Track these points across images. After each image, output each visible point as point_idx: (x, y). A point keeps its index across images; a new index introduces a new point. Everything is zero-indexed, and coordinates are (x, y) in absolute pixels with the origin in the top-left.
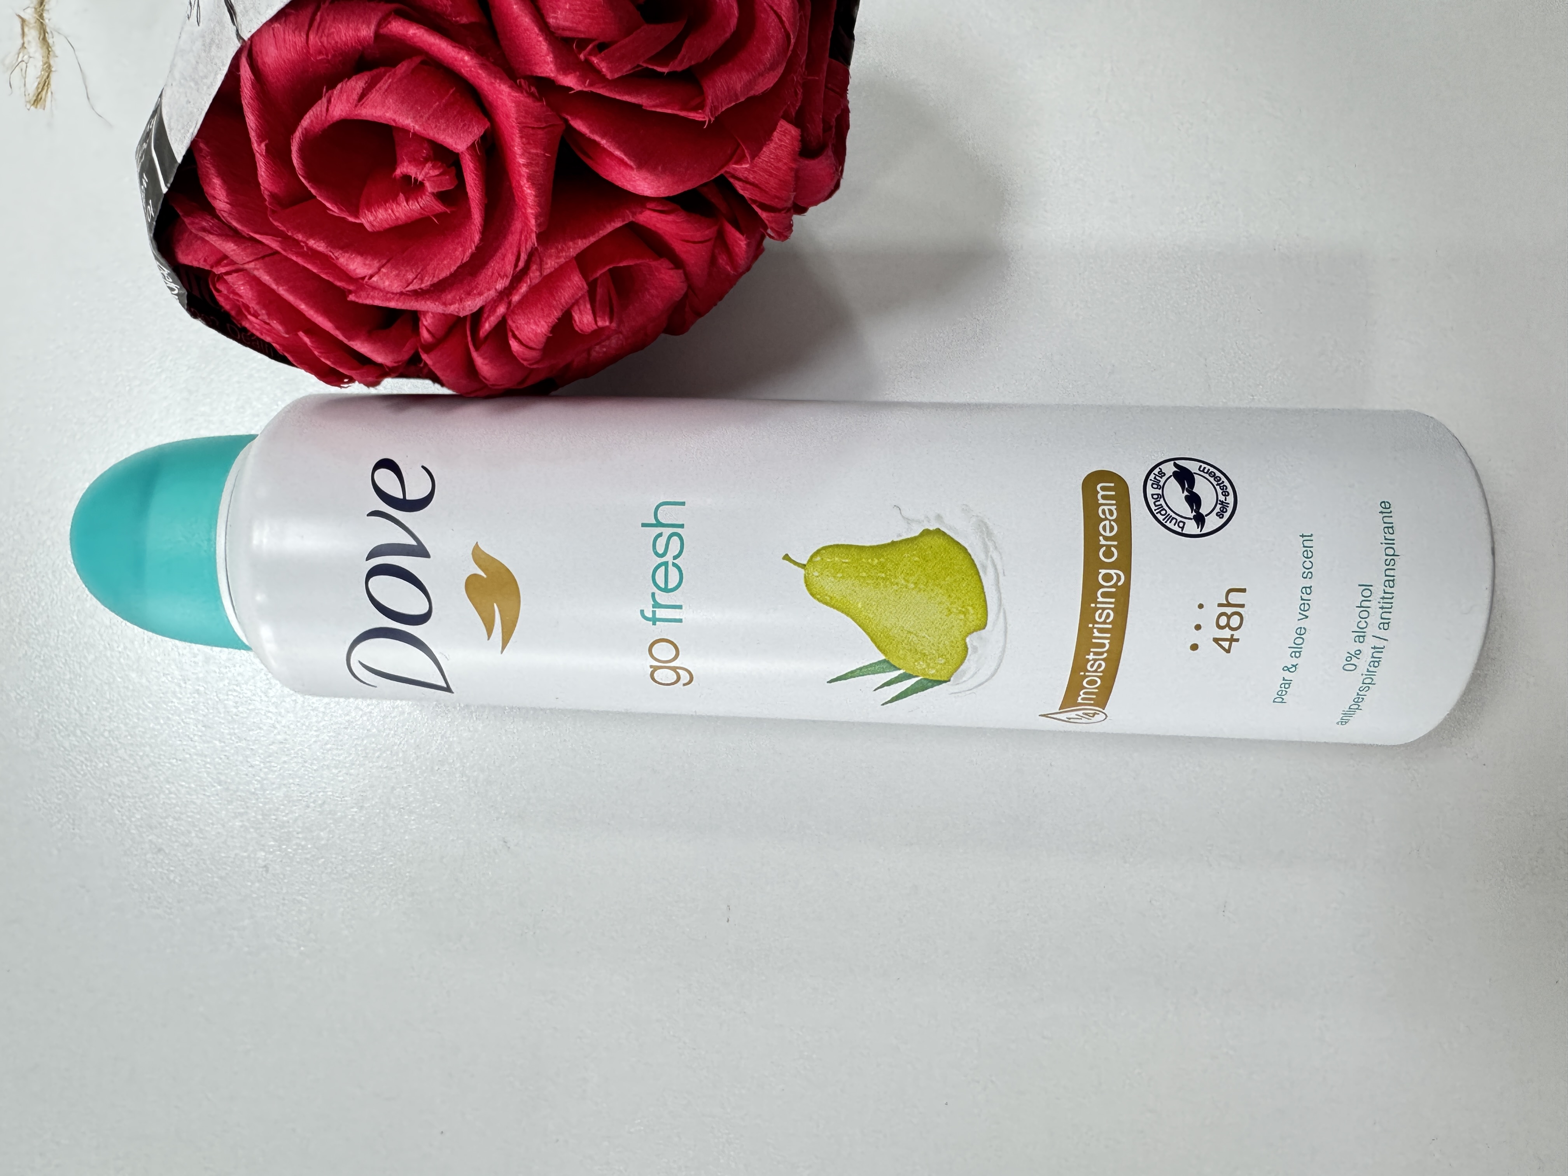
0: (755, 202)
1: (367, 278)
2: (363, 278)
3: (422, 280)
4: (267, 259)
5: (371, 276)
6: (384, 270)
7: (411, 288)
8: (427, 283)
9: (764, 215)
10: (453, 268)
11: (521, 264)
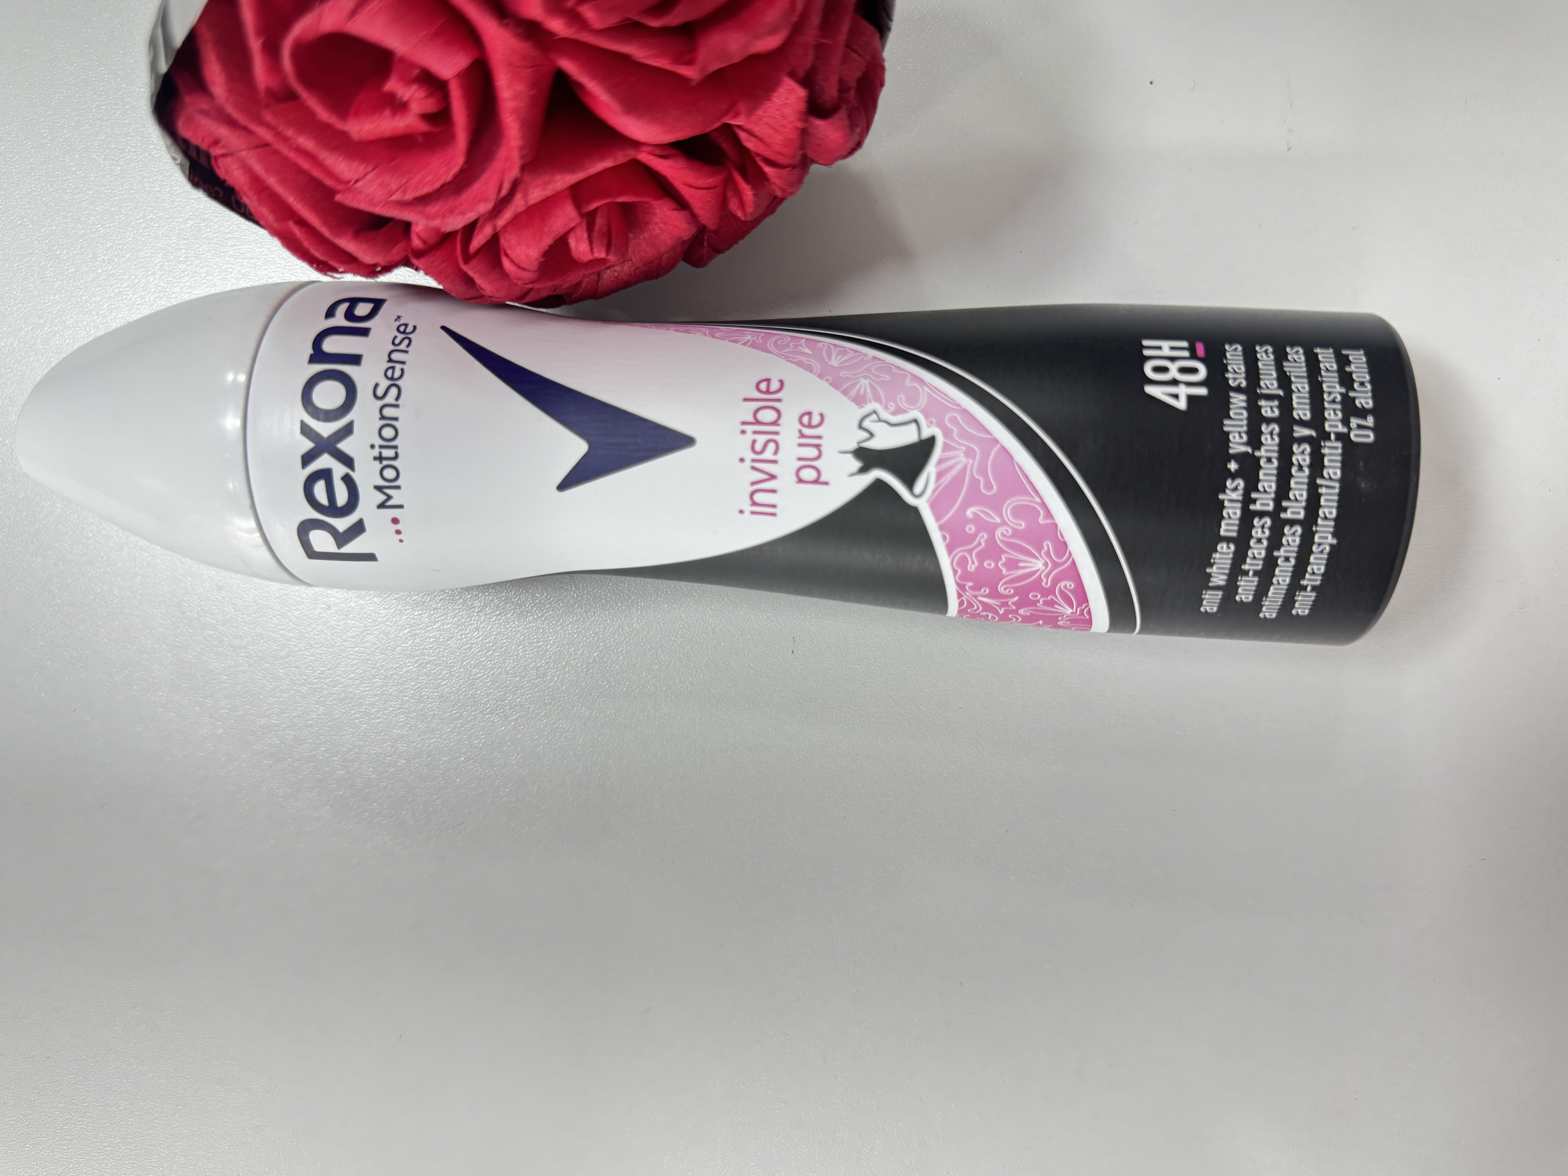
0: (758, 155)
1: (352, 183)
2: (349, 182)
3: (404, 192)
4: (259, 150)
5: (357, 181)
6: (369, 177)
7: (393, 198)
8: (409, 196)
9: (768, 169)
10: (438, 185)
11: (504, 192)
